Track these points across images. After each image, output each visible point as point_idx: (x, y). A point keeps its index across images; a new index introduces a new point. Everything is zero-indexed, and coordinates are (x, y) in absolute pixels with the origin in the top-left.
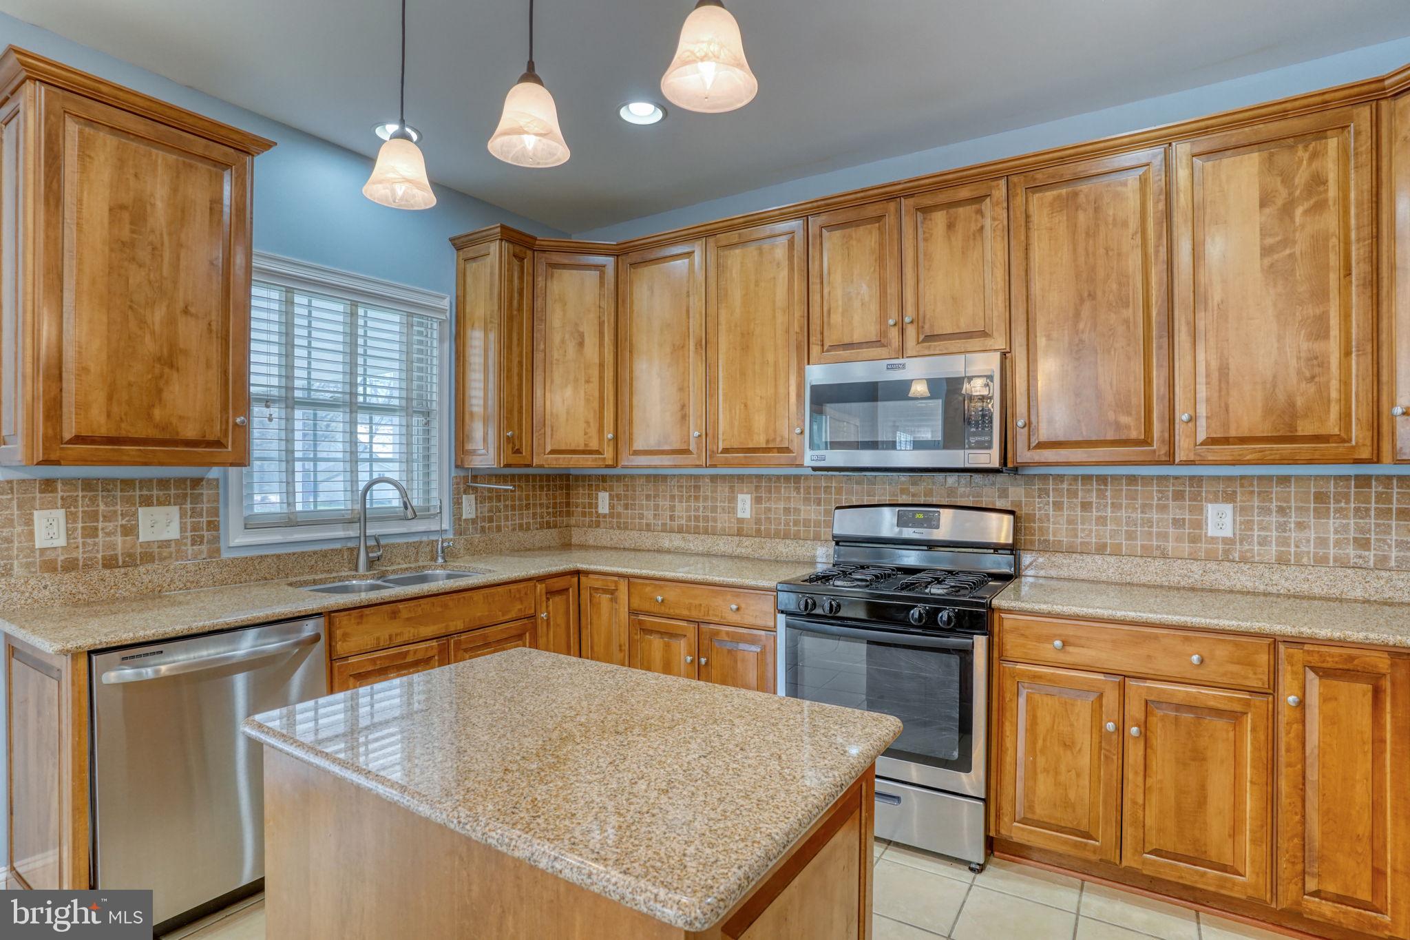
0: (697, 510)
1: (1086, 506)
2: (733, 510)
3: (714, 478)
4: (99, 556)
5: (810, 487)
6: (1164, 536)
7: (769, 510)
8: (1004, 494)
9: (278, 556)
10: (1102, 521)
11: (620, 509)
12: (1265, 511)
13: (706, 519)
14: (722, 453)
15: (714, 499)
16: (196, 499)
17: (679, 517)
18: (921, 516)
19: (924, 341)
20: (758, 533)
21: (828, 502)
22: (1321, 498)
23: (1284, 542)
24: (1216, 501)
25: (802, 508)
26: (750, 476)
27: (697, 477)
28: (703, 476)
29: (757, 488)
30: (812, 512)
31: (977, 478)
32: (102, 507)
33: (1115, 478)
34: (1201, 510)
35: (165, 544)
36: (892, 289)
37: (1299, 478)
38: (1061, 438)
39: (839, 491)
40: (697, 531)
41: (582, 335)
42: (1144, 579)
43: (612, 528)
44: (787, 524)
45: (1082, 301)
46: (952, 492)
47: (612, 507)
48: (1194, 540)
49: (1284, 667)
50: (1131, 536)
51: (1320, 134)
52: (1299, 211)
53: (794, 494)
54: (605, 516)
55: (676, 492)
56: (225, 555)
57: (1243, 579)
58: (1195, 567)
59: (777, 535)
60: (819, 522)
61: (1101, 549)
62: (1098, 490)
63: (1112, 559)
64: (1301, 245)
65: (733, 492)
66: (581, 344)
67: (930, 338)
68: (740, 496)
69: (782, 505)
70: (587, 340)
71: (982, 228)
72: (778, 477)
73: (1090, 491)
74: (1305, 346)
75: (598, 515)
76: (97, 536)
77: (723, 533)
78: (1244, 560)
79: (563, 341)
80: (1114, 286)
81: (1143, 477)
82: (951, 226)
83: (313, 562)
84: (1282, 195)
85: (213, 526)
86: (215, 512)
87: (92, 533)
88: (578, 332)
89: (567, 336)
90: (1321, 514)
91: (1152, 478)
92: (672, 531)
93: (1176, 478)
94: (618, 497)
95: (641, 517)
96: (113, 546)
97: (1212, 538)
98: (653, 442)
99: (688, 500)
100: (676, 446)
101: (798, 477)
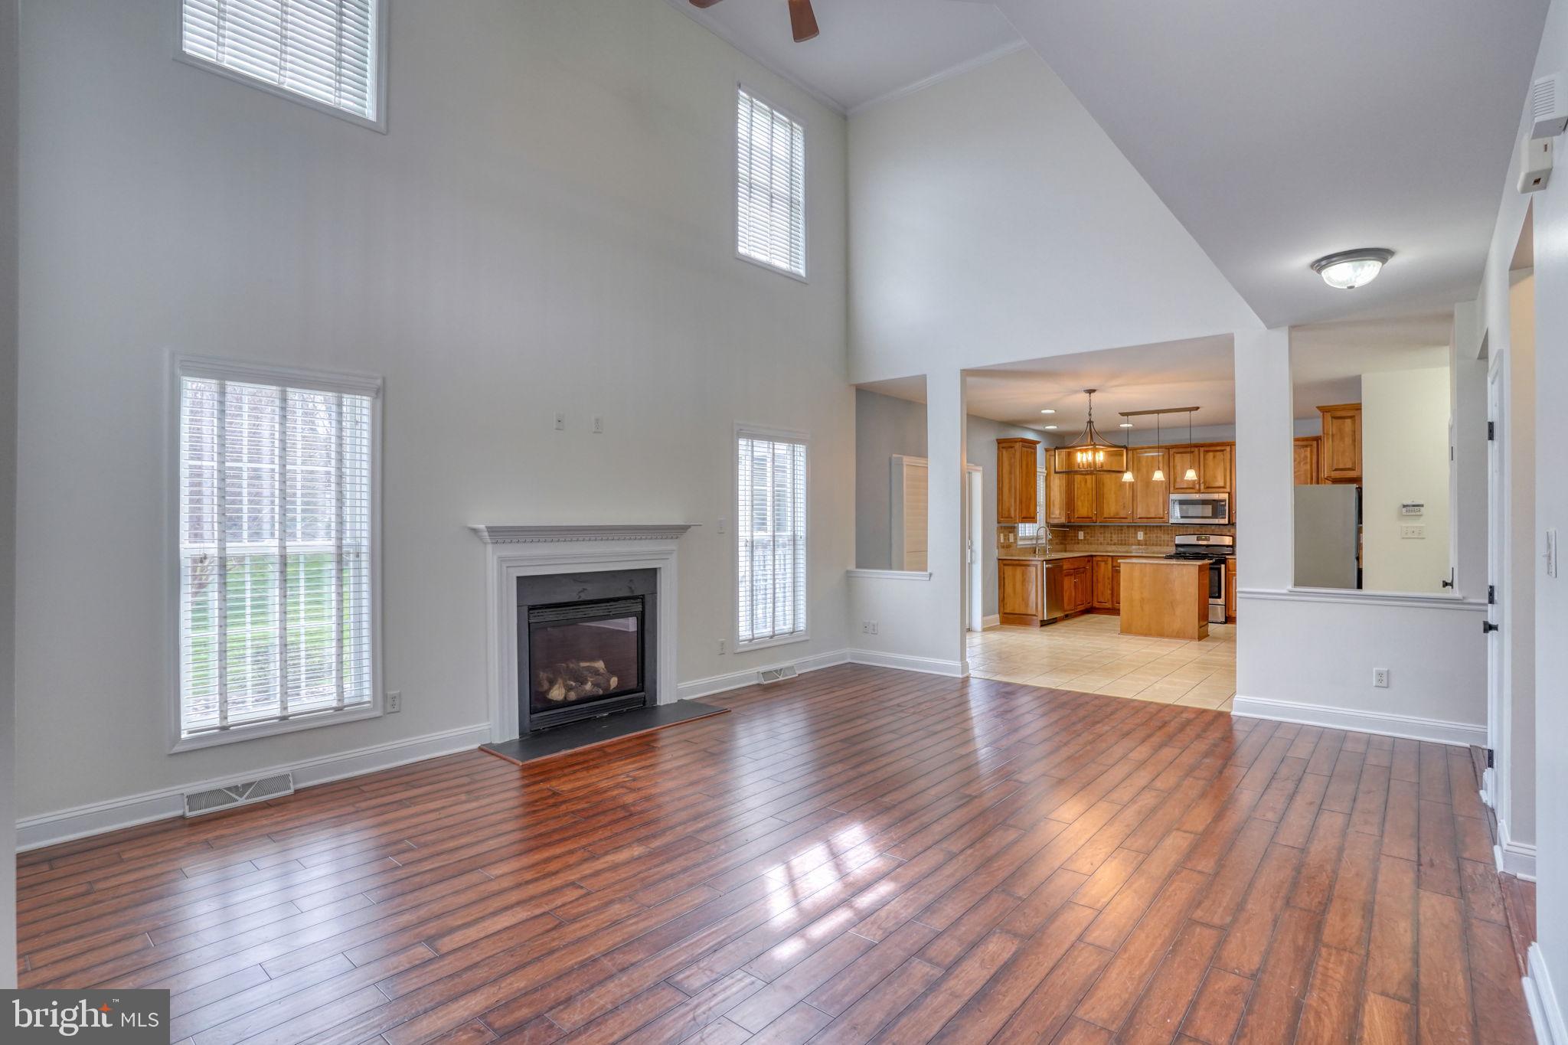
0: (1122, 537)
2: (1136, 537)
3: (1128, 527)
4: (1006, 545)
5: (1165, 529)
7: (1150, 537)
8: (1229, 531)
9: (1024, 548)
11: (1088, 537)
13: (1125, 539)
14: (1138, 518)
15: (1128, 534)
17: (1114, 540)
18: (1205, 538)
19: (1205, 488)
20: (1146, 545)
21: (1172, 534)
25: (1162, 536)
26: (1143, 526)
27: (1122, 526)
28: (1124, 526)
29: (1146, 530)
30: (1166, 537)
31: (1221, 527)
35: (1012, 543)
39: (1176, 531)
40: (1121, 544)
43: (1085, 544)
44: (1157, 541)
46: (1213, 531)
47: (1085, 537)
51: (1306, 446)
53: (1159, 532)
55: (1113, 531)
56: (1018, 547)
59: (1153, 545)
67: (1208, 488)
68: (1139, 533)
69: (1155, 535)
70: (1088, 481)
71: (1224, 459)
72: (1153, 526)
75: (1078, 540)
76: (1006, 540)
77: (1133, 543)
79: (1080, 481)
82: (1214, 457)
84: (1298, 461)
85: (1017, 539)
86: (1016, 535)
89: (1082, 480)
94: (1088, 533)
95: (1098, 540)
96: (1007, 543)
98: (1112, 515)
99: (1118, 534)
100: (1122, 516)
101: (1161, 526)
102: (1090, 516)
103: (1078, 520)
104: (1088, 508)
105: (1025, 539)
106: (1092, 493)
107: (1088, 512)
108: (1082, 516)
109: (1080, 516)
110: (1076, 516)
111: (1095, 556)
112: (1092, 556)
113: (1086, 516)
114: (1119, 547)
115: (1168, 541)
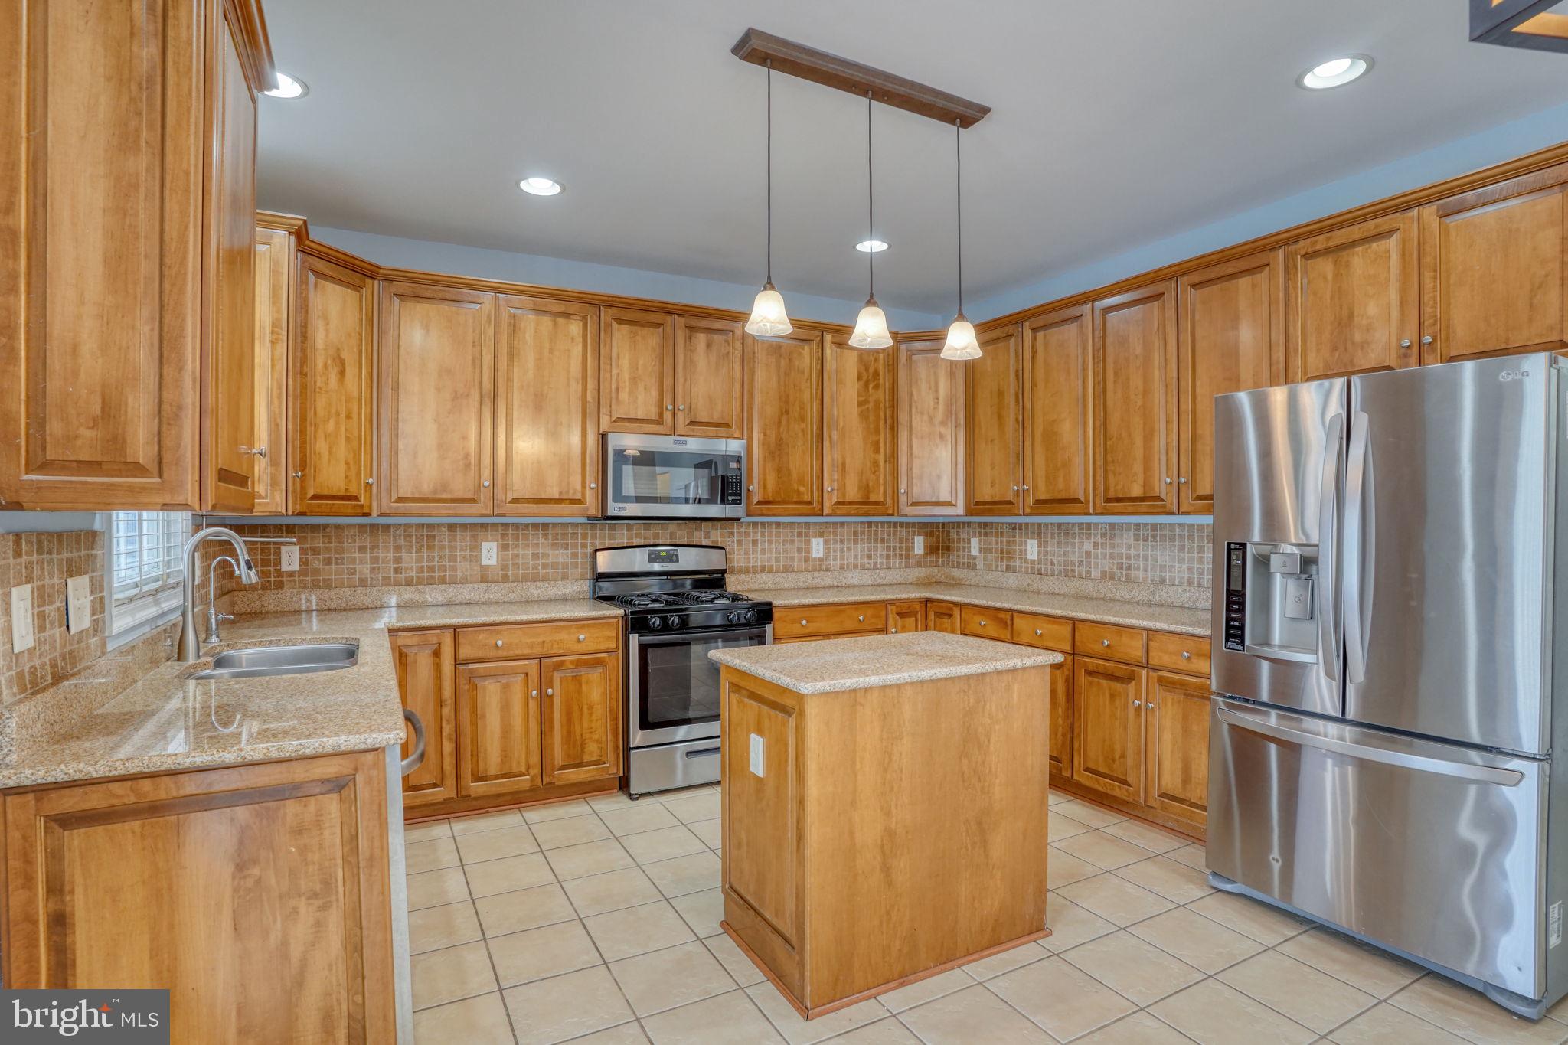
0: (431, 559)
1: (755, 542)
2: (477, 558)
3: (452, 527)
5: (557, 534)
6: (792, 559)
7: (517, 556)
8: (707, 535)
10: (763, 551)
11: (318, 565)
12: (835, 541)
13: (443, 569)
14: (510, 502)
15: (453, 548)
16: (94, 564)
17: (406, 569)
18: (665, 554)
19: (688, 425)
20: (505, 579)
21: (574, 546)
22: (855, 533)
23: (842, 558)
24: (815, 537)
25: (550, 552)
26: (495, 525)
27: (430, 526)
28: (439, 525)
29: (503, 536)
32: (47, 580)
33: (770, 524)
34: (808, 542)
35: (83, 636)
36: (668, 382)
37: (849, 523)
38: (771, 499)
39: (593, 536)
40: (431, 582)
41: (343, 363)
42: (786, 586)
43: (305, 587)
44: (535, 568)
45: (782, 414)
47: (304, 562)
48: (807, 560)
49: (890, 615)
50: (777, 560)
52: (871, 386)
53: (542, 540)
54: (292, 574)
55: (402, 542)
57: (829, 581)
58: (809, 576)
59: (525, 579)
60: (567, 564)
61: (763, 570)
62: (761, 532)
63: (770, 575)
64: (871, 405)
65: (476, 540)
66: (342, 373)
67: (692, 423)
68: (485, 545)
69: (530, 551)
70: (347, 368)
71: (728, 353)
72: (526, 526)
73: (756, 533)
74: (873, 455)
75: (279, 573)
77: (464, 581)
78: (827, 570)
79: (326, 367)
80: (798, 409)
81: (784, 523)
82: (709, 346)
84: (865, 378)
85: (103, 605)
86: (103, 584)
88: (340, 358)
89: (329, 362)
90: (856, 542)
91: (787, 524)
92: (397, 584)
93: (799, 524)
94: (315, 551)
95: (352, 572)
97: (815, 558)
98: (426, 489)
99: (419, 550)
100: (456, 495)
101: (545, 526)
102: (353, 491)
103: (320, 506)
104: (347, 463)
105: (124, 601)
106: (360, 414)
107: (346, 477)
108: (331, 493)
109: (326, 493)
110: (311, 493)
113: (342, 493)
114: (427, 588)
115: (565, 566)
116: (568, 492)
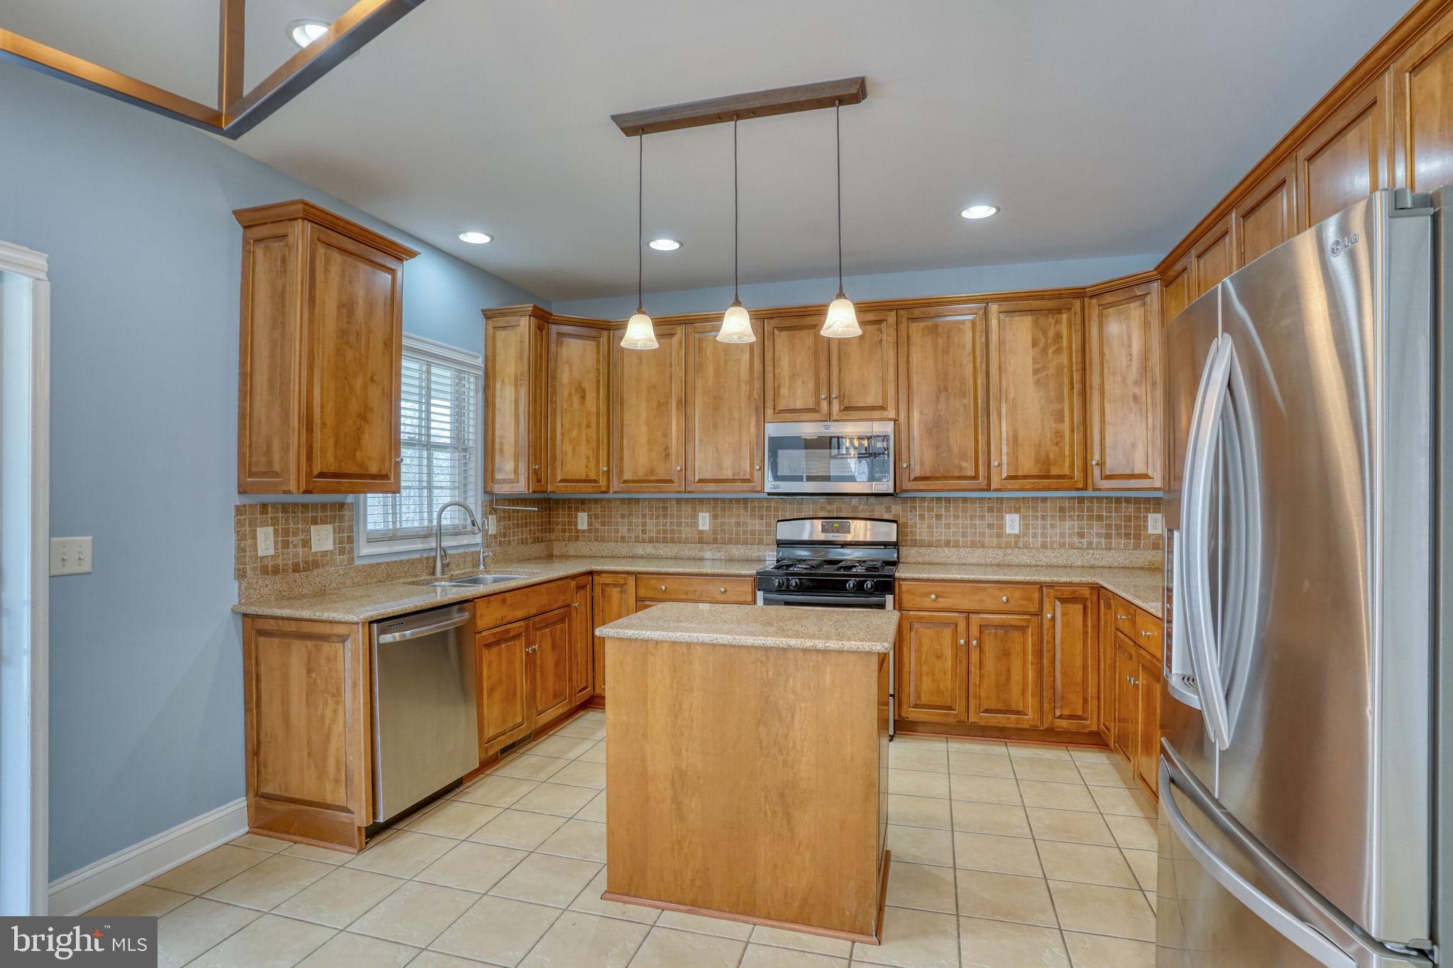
0: (665, 524)
1: (938, 517)
2: (695, 524)
3: (679, 501)
4: (290, 563)
5: (755, 507)
6: (983, 534)
7: (724, 524)
8: (888, 509)
9: (387, 564)
10: (948, 526)
11: (598, 526)
12: (1036, 518)
13: (673, 531)
14: (697, 482)
15: (679, 517)
16: (341, 518)
17: (649, 531)
18: (837, 525)
19: (843, 410)
20: (715, 541)
21: (769, 517)
22: (1062, 510)
23: (1044, 535)
24: (1010, 512)
25: (749, 521)
26: (708, 499)
27: (665, 500)
28: (670, 499)
29: (714, 508)
30: (756, 525)
31: (872, 499)
32: (292, 525)
33: (956, 499)
34: (1002, 518)
35: (324, 554)
36: (823, 374)
37: (1052, 498)
38: (928, 475)
39: (776, 509)
40: (665, 541)
41: (583, 391)
42: (972, 561)
43: (590, 541)
44: (738, 534)
45: (940, 392)
46: (855, 509)
47: (590, 524)
48: (999, 536)
49: (1046, 600)
50: (964, 535)
51: (1059, 311)
52: (1050, 351)
53: (742, 512)
54: (583, 531)
55: (647, 512)
56: (358, 562)
57: (1025, 559)
58: (1000, 552)
59: (730, 542)
60: (762, 531)
61: (947, 544)
62: (946, 507)
63: (954, 550)
64: (1051, 371)
65: (695, 511)
66: (583, 397)
67: (848, 409)
68: (701, 515)
69: (734, 520)
70: (587, 394)
71: (881, 340)
72: (731, 500)
73: (940, 507)
74: (1054, 425)
75: (577, 531)
76: (288, 548)
77: (687, 542)
78: (1025, 547)
79: (570, 395)
80: (958, 384)
81: (971, 498)
83: (406, 569)
84: (1042, 343)
85: (350, 540)
86: (351, 529)
87: (286, 545)
88: (581, 388)
89: (573, 391)
90: (1062, 519)
91: (976, 499)
92: (644, 541)
93: (990, 499)
94: (596, 516)
95: (617, 531)
96: (296, 555)
97: (1009, 535)
98: (641, 474)
99: (657, 518)
100: (660, 477)
101: (745, 500)
102: (593, 476)
103: (566, 487)
104: (588, 458)
105: (374, 539)
106: (598, 424)
107: (587, 467)
108: (574, 478)
109: (570, 478)
110: (559, 478)
111: (599, 573)
112: (591, 573)
113: (584, 477)
114: (661, 546)
115: (761, 533)
116: (739, 473)
